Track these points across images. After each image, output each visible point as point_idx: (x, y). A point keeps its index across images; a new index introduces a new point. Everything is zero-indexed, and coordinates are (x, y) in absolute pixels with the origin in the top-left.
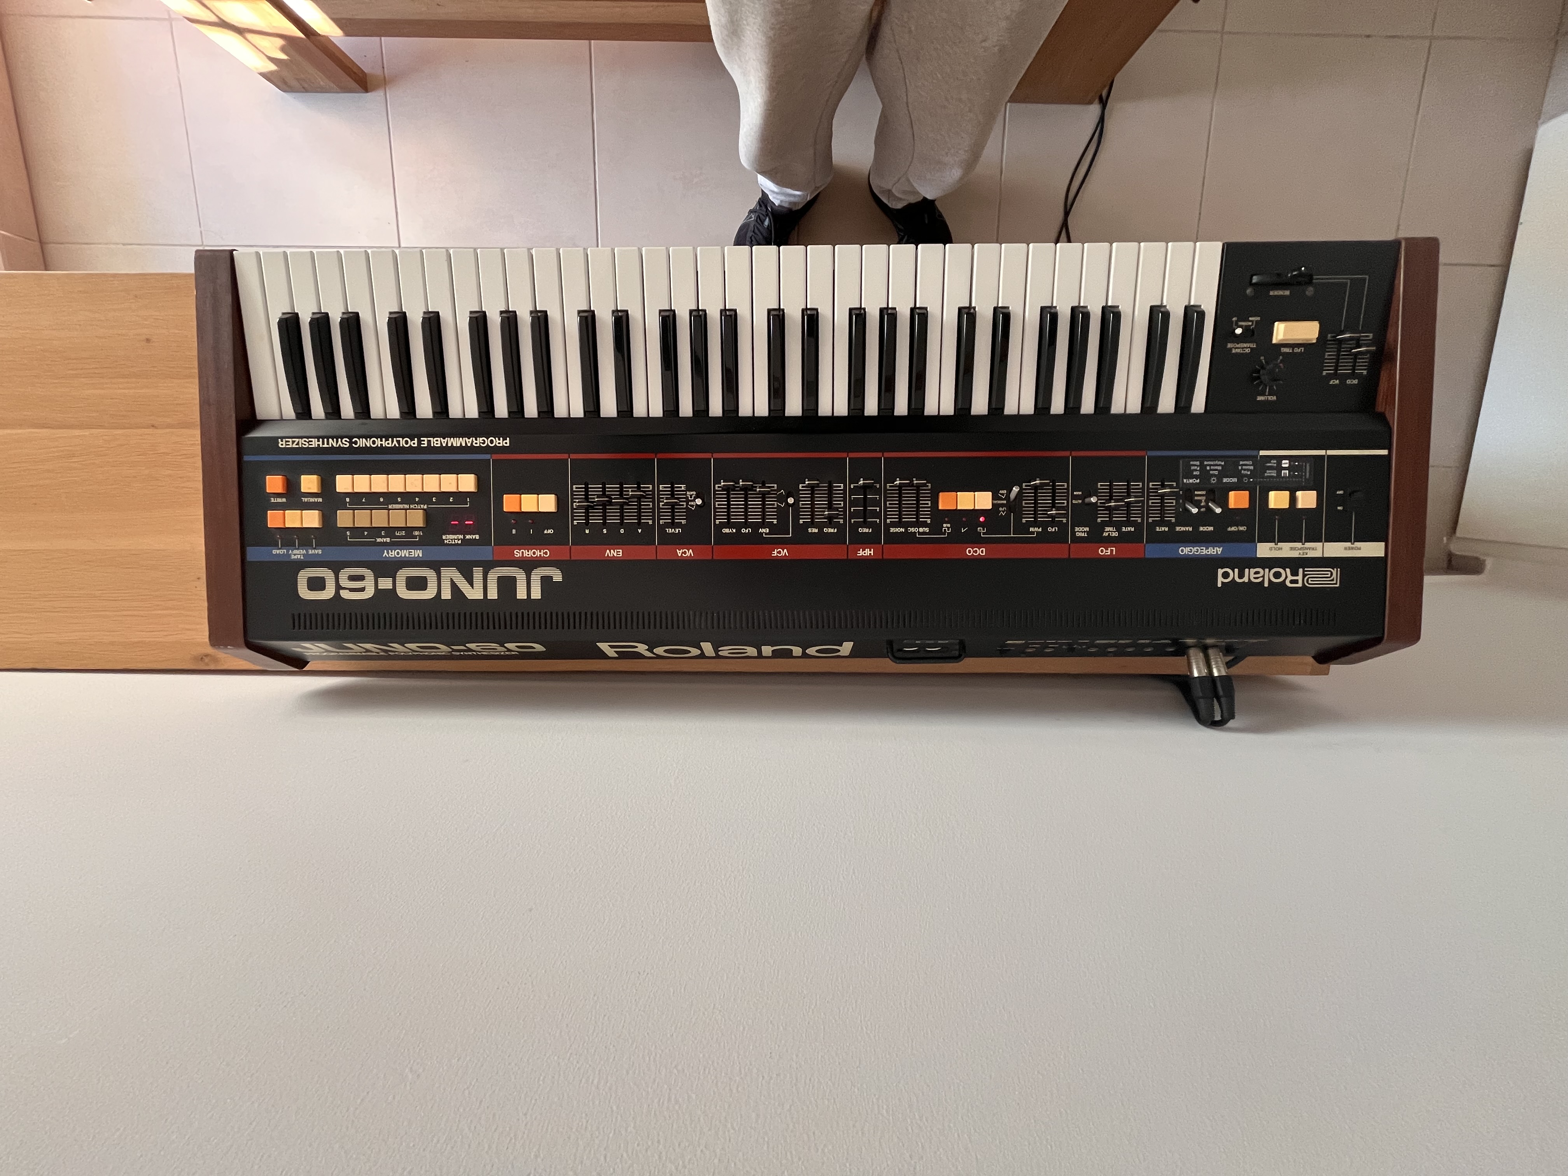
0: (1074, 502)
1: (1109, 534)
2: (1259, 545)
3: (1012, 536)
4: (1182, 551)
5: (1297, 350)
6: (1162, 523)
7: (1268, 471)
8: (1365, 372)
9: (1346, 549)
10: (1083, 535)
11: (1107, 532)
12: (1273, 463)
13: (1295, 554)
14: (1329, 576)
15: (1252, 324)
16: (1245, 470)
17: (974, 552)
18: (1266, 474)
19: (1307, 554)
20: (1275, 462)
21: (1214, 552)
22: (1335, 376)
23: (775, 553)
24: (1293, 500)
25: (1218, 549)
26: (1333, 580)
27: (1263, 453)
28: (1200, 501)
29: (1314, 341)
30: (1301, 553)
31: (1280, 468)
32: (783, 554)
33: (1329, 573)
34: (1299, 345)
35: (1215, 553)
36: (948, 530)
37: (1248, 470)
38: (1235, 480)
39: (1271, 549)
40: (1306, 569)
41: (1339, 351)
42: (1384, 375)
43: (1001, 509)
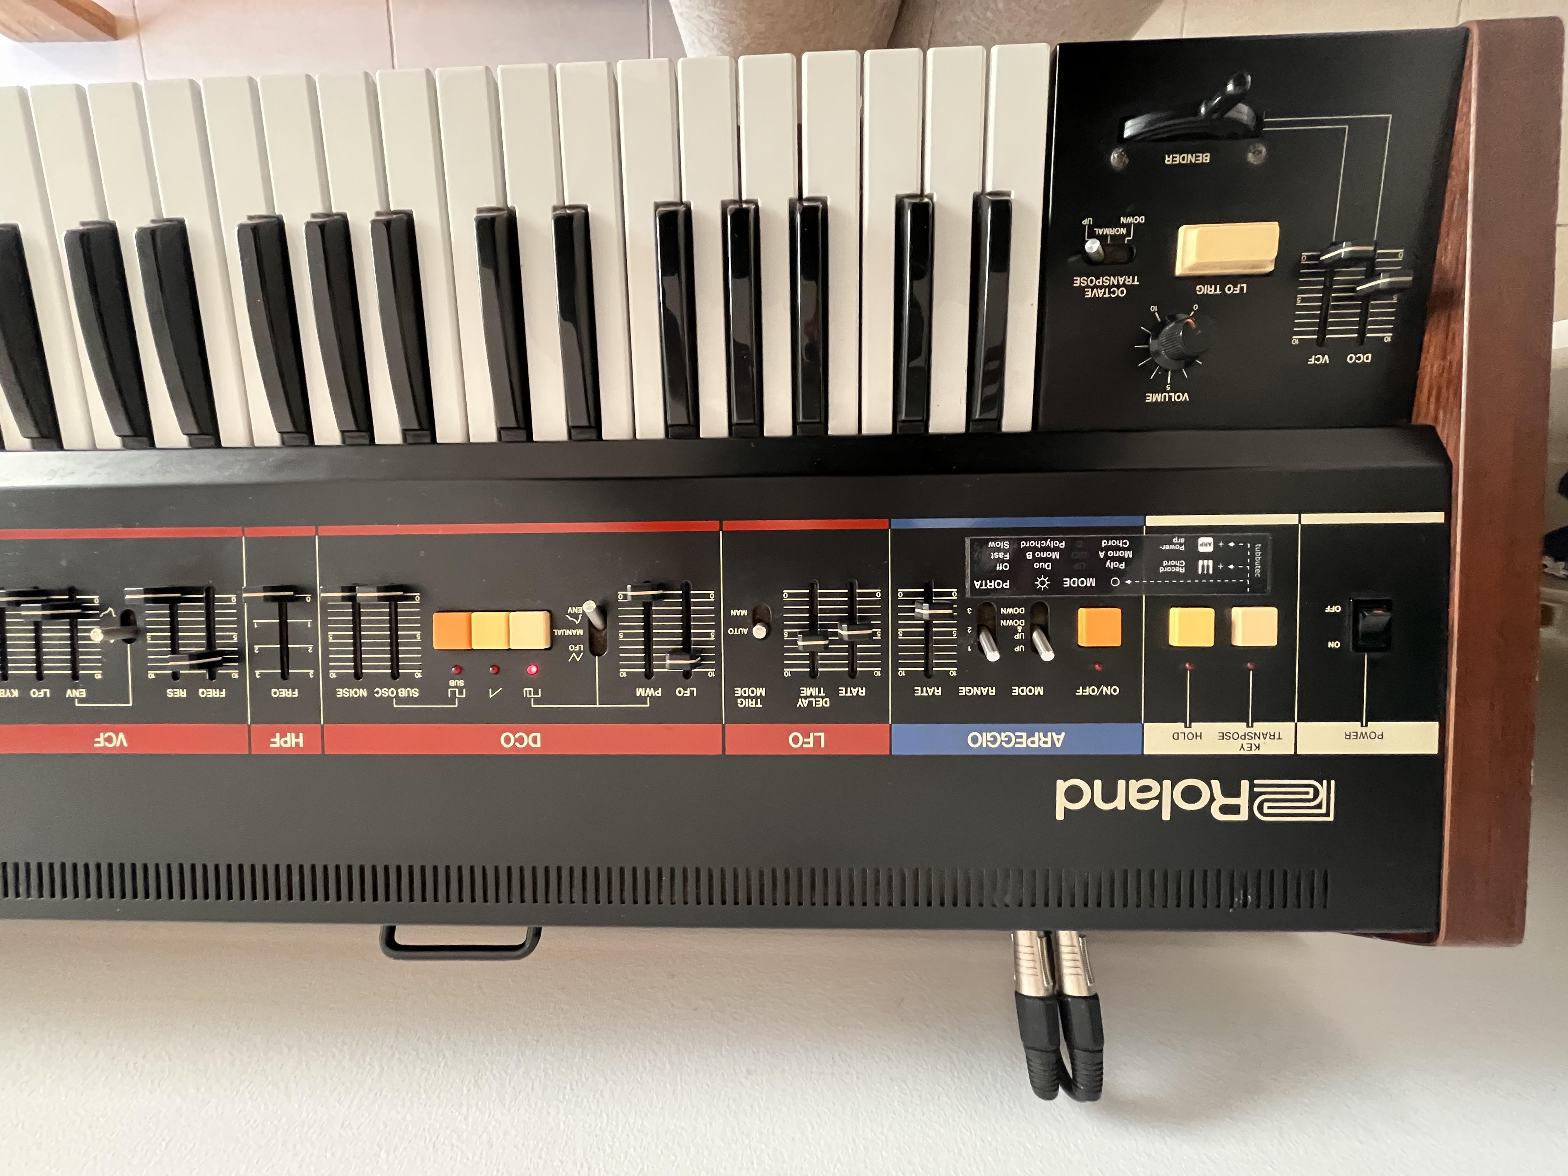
0: (732, 632)
1: (810, 703)
2: (1147, 726)
3: (598, 706)
4: (975, 740)
5: (1230, 289)
6: (928, 677)
7: (1165, 563)
8: (1388, 337)
9: (1348, 736)
10: (752, 704)
11: (806, 697)
12: (1178, 544)
13: (1232, 748)
14: (1311, 796)
15: (1128, 234)
16: (1113, 559)
17: (516, 740)
18: (1161, 570)
19: (1258, 747)
20: (1182, 540)
21: (1045, 742)
22: (1321, 344)
23: (101, 742)
24: (1223, 627)
25: (1055, 737)
26: (1319, 806)
27: (1152, 521)
28: (1014, 630)
29: (1271, 268)
30: (1245, 746)
31: (1192, 556)
32: (116, 743)
33: (1311, 790)
34: (1234, 279)
35: (1049, 745)
36: (461, 693)
37: (1120, 560)
38: (1092, 582)
39: (1176, 736)
40: (1256, 782)
41: (1327, 290)
42: (1432, 342)
43: (572, 648)
